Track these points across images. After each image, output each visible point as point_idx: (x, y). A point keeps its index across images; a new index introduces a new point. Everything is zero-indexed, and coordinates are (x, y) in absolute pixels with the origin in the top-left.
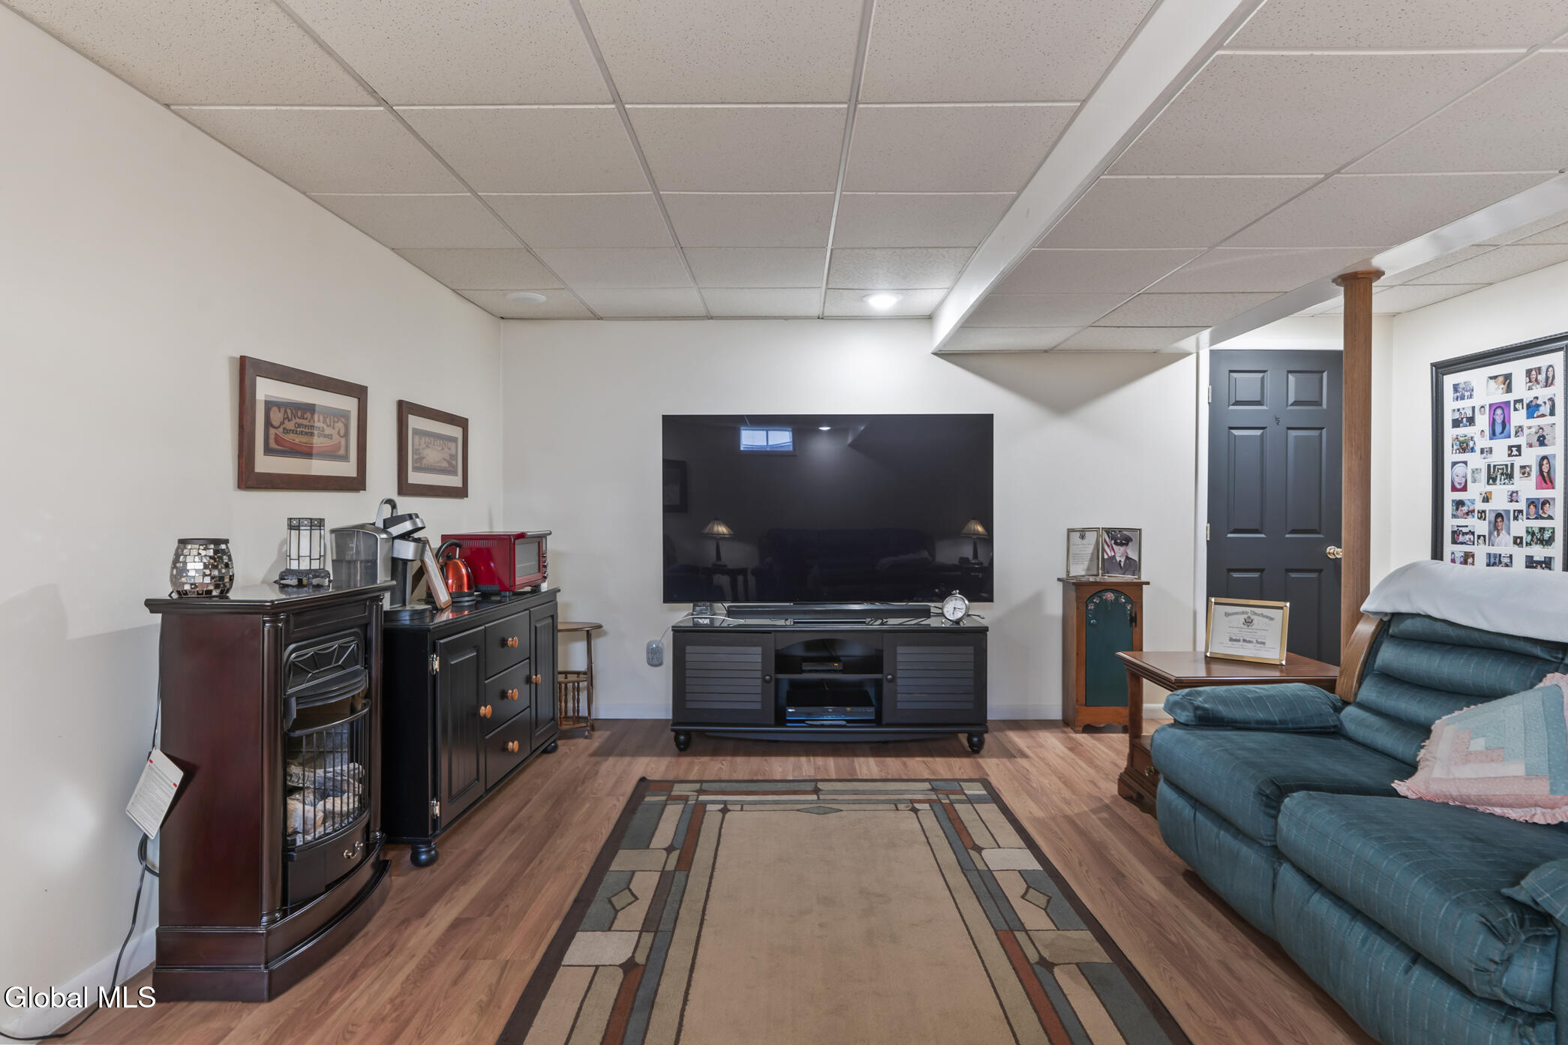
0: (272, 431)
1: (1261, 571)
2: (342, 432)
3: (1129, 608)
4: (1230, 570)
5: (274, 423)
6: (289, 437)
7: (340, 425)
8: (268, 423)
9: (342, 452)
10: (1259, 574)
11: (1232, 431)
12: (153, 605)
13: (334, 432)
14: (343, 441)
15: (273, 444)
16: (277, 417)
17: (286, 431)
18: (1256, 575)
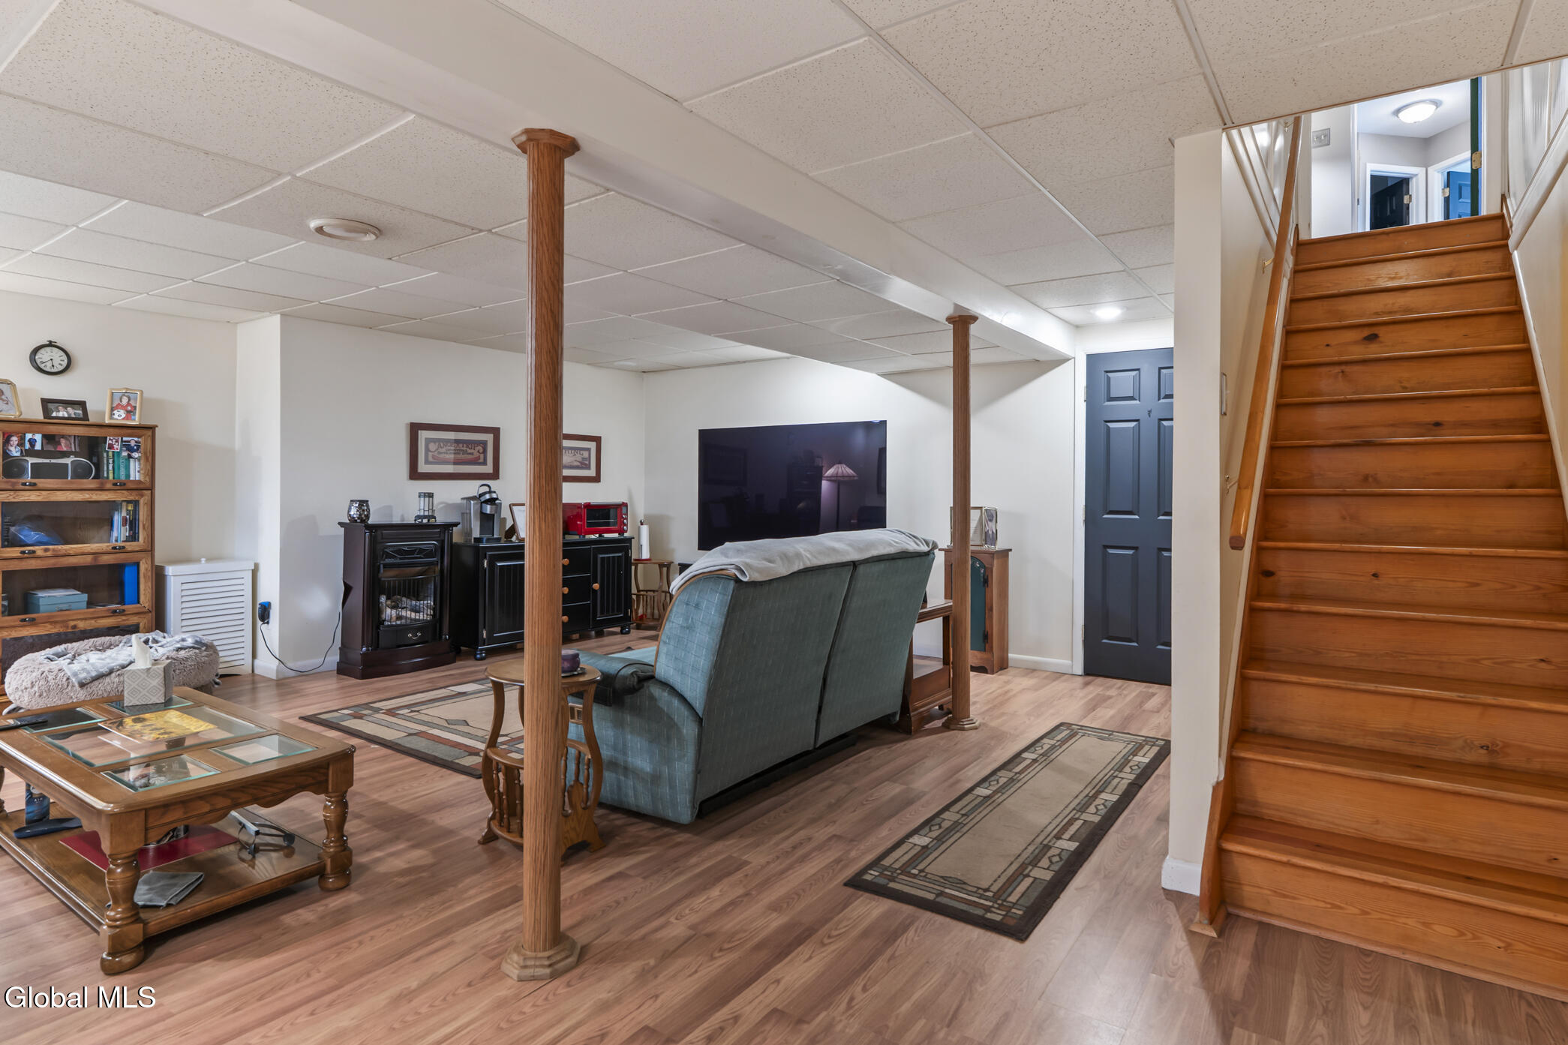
0: (430, 454)
1: (1136, 548)
2: (481, 451)
3: (982, 571)
4: (1106, 547)
5: (431, 449)
6: (442, 456)
7: (480, 448)
8: (427, 450)
9: (481, 460)
10: (1133, 551)
11: (1109, 424)
12: (341, 524)
13: (475, 452)
14: (482, 456)
15: (430, 459)
16: (433, 447)
17: (440, 453)
18: (1131, 552)
